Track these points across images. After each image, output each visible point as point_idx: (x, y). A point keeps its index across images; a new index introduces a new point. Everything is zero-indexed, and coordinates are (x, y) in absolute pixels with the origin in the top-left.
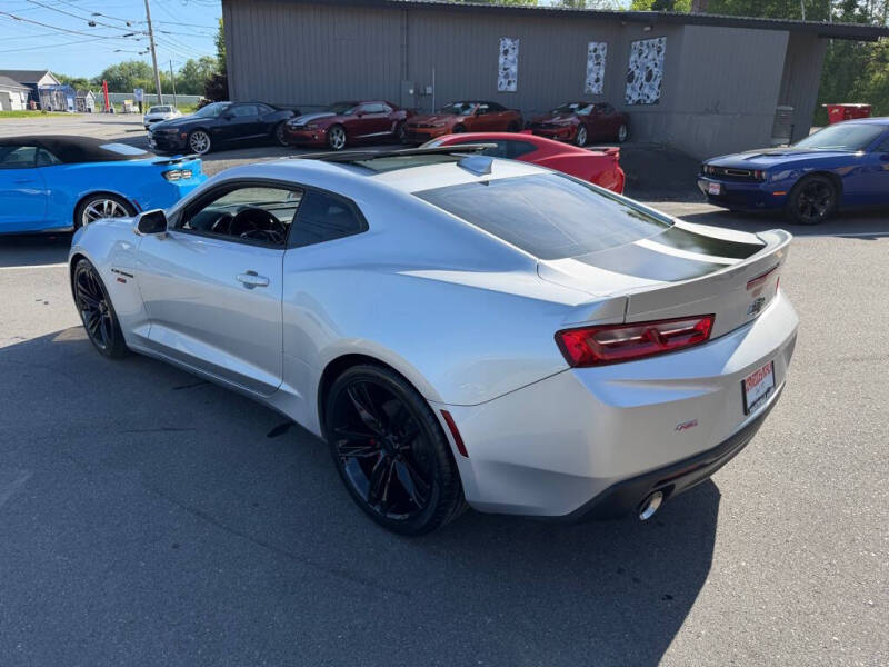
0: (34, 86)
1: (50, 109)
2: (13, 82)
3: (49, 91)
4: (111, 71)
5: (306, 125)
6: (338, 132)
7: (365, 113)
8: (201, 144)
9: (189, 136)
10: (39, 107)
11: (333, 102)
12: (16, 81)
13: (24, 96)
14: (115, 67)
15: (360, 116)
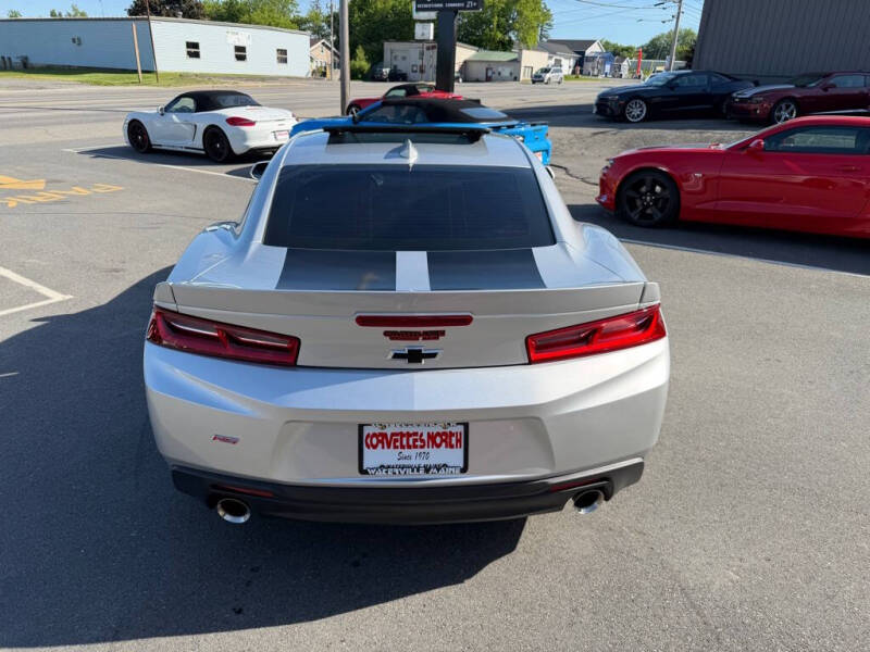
0: (583, 53)
1: (589, 74)
2: (568, 50)
3: (594, 58)
4: (658, 39)
5: (750, 98)
6: (788, 107)
7: (834, 86)
8: (636, 112)
9: (627, 103)
10: (581, 72)
11: (803, 72)
12: (571, 48)
13: (572, 62)
14: (663, 35)
15: (826, 90)
